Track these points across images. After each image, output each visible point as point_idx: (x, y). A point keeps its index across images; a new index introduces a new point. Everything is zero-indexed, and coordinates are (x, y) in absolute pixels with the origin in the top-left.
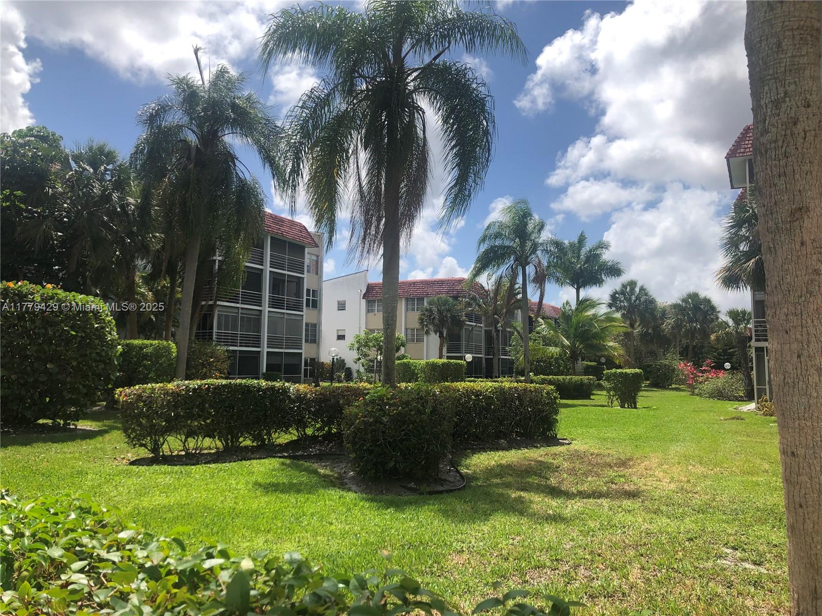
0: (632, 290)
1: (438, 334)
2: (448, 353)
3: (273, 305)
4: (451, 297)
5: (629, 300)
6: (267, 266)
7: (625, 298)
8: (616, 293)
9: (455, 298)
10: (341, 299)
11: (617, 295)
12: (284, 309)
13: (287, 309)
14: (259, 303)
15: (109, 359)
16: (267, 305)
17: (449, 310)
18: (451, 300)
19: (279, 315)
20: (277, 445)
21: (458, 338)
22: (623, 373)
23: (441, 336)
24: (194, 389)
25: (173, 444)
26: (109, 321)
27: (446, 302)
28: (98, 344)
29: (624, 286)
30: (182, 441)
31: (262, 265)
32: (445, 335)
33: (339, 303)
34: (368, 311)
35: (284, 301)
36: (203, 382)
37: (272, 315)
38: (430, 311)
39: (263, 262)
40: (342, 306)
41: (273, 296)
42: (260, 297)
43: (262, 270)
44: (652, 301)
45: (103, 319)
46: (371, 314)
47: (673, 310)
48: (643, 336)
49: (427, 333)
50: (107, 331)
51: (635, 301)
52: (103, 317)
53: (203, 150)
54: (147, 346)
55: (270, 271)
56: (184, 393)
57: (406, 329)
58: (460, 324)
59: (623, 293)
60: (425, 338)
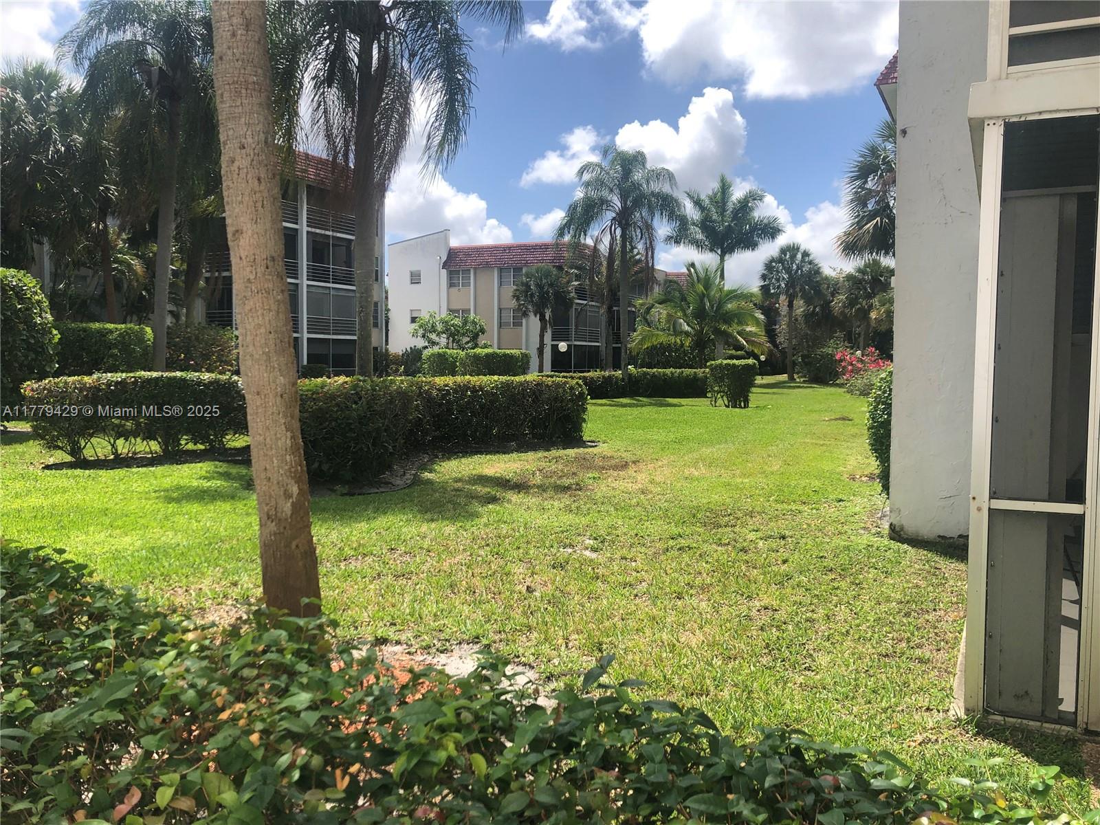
0: (793, 257)
1: (538, 316)
2: (552, 340)
3: (313, 276)
4: (554, 266)
5: (788, 271)
6: (302, 225)
7: (784, 268)
8: (772, 260)
9: (560, 268)
10: (414, 269)
11: (774, 264)
12: (329, 282)
13: (333, 283)
14: (295, 274)
15: (42, 347)
16: (305, 277)
17: (551, 285)
18: (555, 271)
19: (321, 291)
20: (230, 449)
21: (566, 321)
22: (729, 365)
23: (542, 319)
24: (117, 383)
25: (98, 447)
26: (39, 302)
27: (547, 274)
28: (24, 330)
29: (783, 251)
30: (110, 442)
31: (297, 223)
32: (547, 318)
33: (412, 274)
34: (451, 285)
35: (329, 271)
36: (129, 375)
37: (313, 290)
38: (527, 286)
39: (297, 220)
40: (415, 278)
41: (313, 266)
42: (295, 267)
43: (296, 230)
44: (818, 272)
45: (29, 298)
46: (454, 290)
47: (846, 283)
48: (808, 316)
49: (525, 314)
50: (35, 313)
51: (797, 271)
52: (29, 296)
53: (171, 74)
54: (111, 332)
55: (308, 232)
56: (104, 387)
57: (500, 310)
58: (568, 304)
59: (780, 260)
60: (524, 321)
